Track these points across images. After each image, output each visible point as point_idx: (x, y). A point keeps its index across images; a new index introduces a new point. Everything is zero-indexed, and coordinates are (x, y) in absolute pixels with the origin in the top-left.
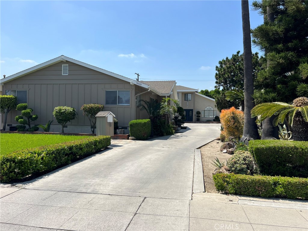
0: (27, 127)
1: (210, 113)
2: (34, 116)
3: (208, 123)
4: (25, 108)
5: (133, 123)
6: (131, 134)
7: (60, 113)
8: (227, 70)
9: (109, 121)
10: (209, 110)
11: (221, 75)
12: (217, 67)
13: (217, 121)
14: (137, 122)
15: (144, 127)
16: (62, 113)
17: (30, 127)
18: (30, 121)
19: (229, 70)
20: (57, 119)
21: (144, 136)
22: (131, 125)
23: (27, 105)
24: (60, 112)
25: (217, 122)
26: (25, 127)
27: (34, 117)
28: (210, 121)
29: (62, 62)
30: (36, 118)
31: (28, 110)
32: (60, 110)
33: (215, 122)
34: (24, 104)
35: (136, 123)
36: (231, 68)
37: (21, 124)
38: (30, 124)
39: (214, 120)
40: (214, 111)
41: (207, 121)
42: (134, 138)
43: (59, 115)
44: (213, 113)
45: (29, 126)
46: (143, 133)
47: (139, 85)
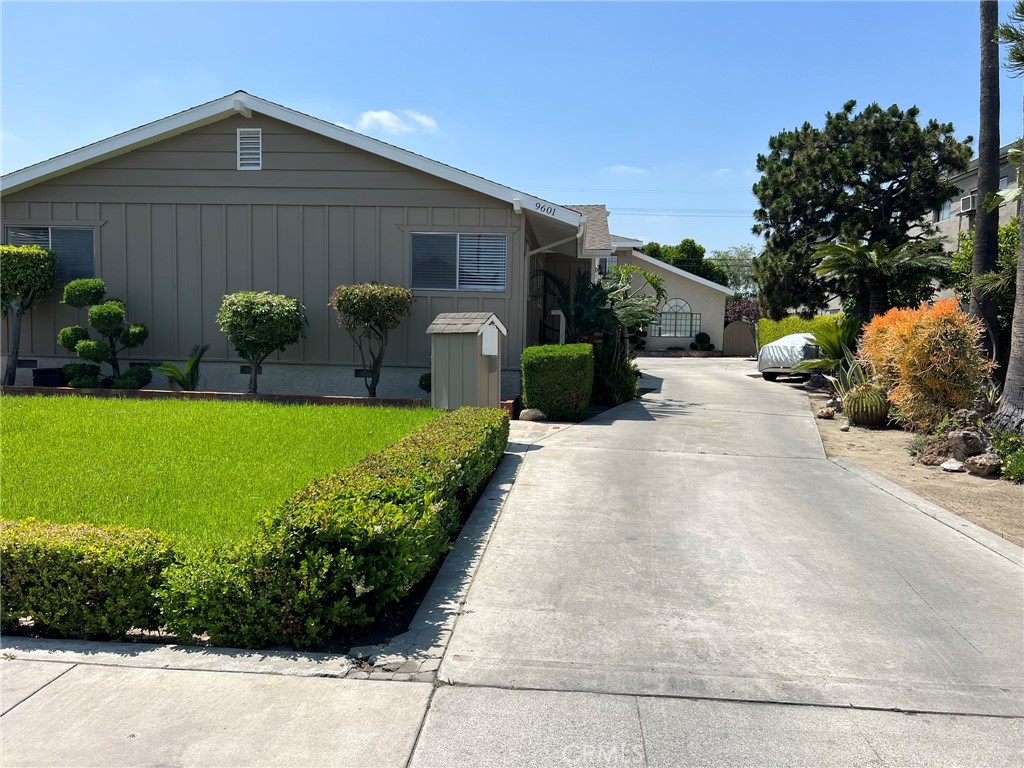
0: (106, 369)
1: (679, 322)
2: (134, 330)
3: (673, 357)
4: (97, 296)
5: (537, 359)
6: (531, 399)
7: (249, 318)
8: (807, 170)
9: (486, 352)
10: (676, 313)
11: (782, 189)
12: (761, 159)
13: (704, 350)
14: (551, 354)
15: (579, 374)
16: (256, 318)
17: (118, 370)
18: (119, 345)
19: (817, 169)
20: (237, 340)
21: (577, 406)
22: (530, 367)
23: (102, 287)
24: (249, 313)
25: (704, 353)
26: (96, 371)
27: (134, 333)
28: (681, 349)
29: (236, 119)
30: (142, 337)
31: (112, 307)
32: (251, 305)
33: (697, 353)
34: (91, 282)
35: (551, 359)
36: (826, 162)
37: (88, 358)
38: (116, 359)
39: (694, 347)
40: (692, 315)
41: (671, 349)
42: (541, 414)
43: (247, 327)
44: (689, 322)
45: (116, 366)
46: (574, 395)
47: (545, 213)
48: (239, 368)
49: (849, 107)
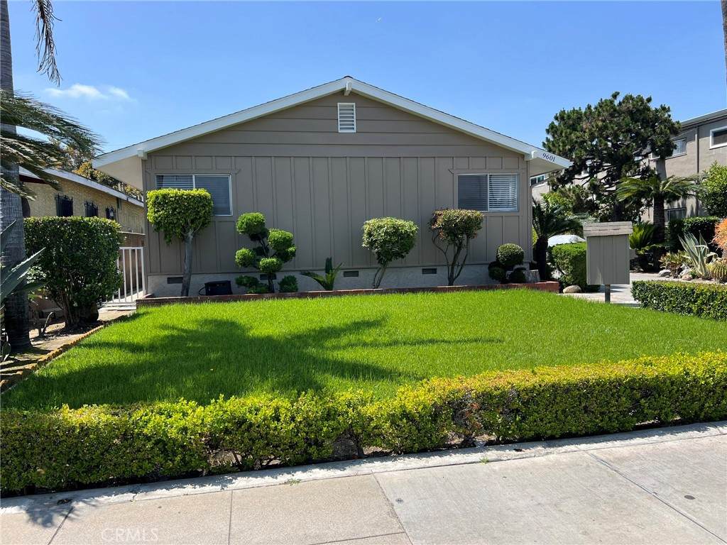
29: (336, 96)
42: (579, 288)
47: (549, 160)
48: (342, 273)
49: (615, 96)
